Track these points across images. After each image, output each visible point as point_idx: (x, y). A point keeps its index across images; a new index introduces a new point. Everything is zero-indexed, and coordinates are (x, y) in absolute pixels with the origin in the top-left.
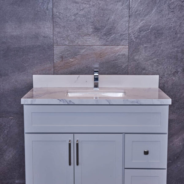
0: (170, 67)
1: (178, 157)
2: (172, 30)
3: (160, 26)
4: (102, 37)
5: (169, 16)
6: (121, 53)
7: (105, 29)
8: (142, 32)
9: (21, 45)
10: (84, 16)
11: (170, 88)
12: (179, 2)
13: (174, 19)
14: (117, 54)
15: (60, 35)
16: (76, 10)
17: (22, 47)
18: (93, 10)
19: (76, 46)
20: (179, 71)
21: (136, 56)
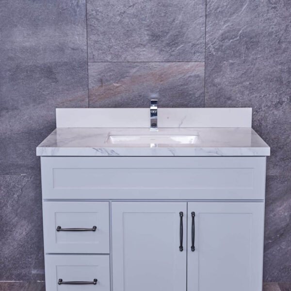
0: (269, 94)
1: (283, 234)
2: (274, 36)
3: (254, 30)
4: (163, 49)
5: (270, 14)
6: (193, 74)
7: (169, 35)
8: (226, 40)
9: (38, 62)
10: (135, 16)
11: (270, 127)
13: (276, 20)
14: (188, 75)
15: (97, 45)
16: (122, 6)
17: (39, 65)
18: (149, 7)
19: (124, 64)
20: (284, 102)
21: (216, 78)
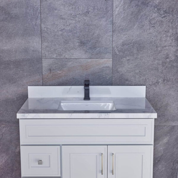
0: (151, 78)
1: (159, 160)
2: (153, 43)
3: (141, 40)
4: (87, 51)
5: (151, 30)
6: (105, 66)
7: (91, 42)
8: (125, 46)
9: (12, 58)
10: (71, 31)
11: (151, 97)
12: (159, 18)
13: (154, 34)
14: (102, 66)
15: (47, 49)
16: (62, 26)
17: (12, 60)
18: (78, 26)
19: (64, 60)
20: (160, 82)
21: (119, 68)
